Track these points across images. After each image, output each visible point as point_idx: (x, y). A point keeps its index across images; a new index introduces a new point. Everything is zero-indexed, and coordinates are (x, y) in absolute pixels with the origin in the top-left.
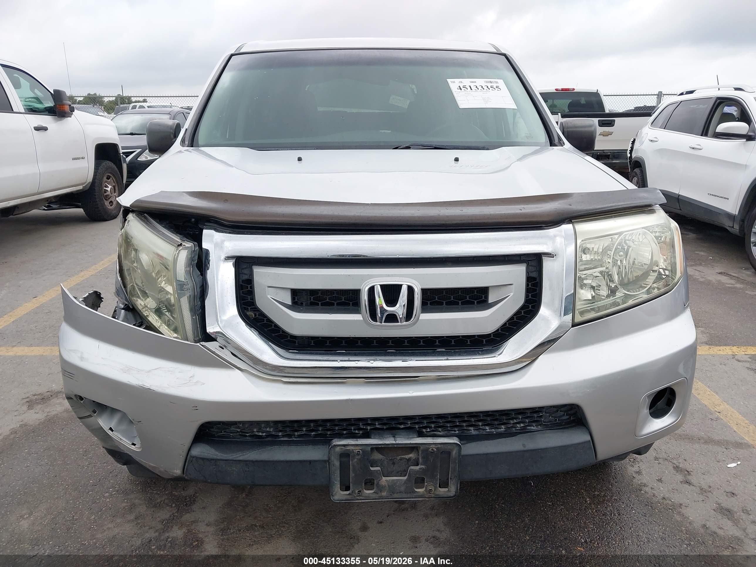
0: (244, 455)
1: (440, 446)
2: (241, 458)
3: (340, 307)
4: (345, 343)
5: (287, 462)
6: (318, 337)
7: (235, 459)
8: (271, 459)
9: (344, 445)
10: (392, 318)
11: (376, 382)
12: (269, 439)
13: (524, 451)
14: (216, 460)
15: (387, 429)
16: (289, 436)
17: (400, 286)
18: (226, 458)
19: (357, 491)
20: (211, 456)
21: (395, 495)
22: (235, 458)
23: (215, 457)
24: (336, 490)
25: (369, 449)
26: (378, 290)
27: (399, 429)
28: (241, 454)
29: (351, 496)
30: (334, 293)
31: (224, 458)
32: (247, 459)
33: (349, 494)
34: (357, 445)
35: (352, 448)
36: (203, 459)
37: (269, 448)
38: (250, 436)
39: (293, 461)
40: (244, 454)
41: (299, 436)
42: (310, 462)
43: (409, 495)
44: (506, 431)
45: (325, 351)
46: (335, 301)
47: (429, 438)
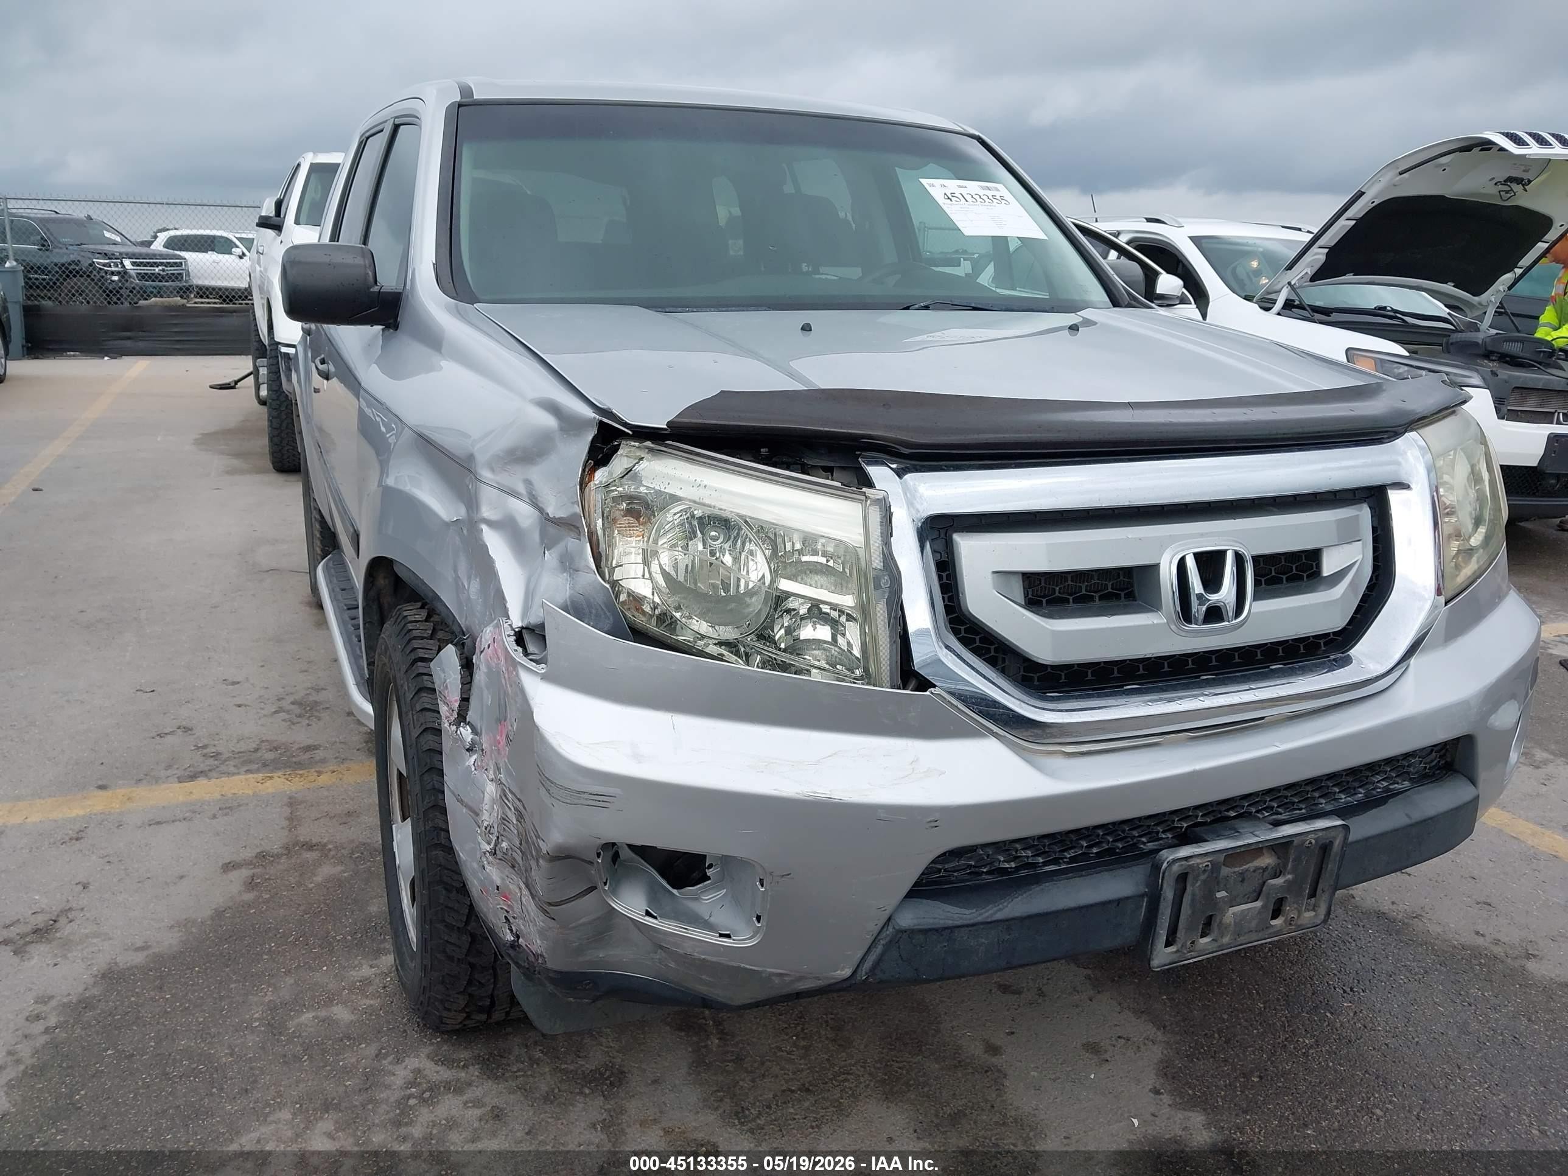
0: (1000, 910)
1: (1320, 834)
2: (999, 916)
3: (1104, 603)
4: (1118, 673)
5: (1080, 908)
6: (1098, 663)
7: (989, 920)
8: (1054, 909)
9: (1187, 859)
10: (1214, 614)
11: (1206, 736)
12: (1023, 873)
13: (1412, 825)
14: (952, 929)
15: (1213, 822)
16: (1055, 861)
17: (1222, 554)
18: (972, 921)
19: (1189, 943)
20: (942, 922)
21: (1242, 939)
22: (988, 917)
23: (951, 922)
24: (1159, 947)
25: (1222, 857)
26: (1191, 563)
27: (1229, 818)
28: (995, 909)
29: (1178, 954)
30: (1092, 576)
31: (966, 922)
32: (1011, 916)
33: (1177, 951)
34: (1206, 854)
35: (1198, 861)
36: (925, 932)
37: (1038, 889)
38: (988, 873)
39: (1092, 906)
40: (1001, 906)
41: (1073, 860)
42: (1119, 902)
43: (1260, 935)
44: (1366, 796)
45: (1094, 690)
46: (1095, 592)
47: (1300, 823)
